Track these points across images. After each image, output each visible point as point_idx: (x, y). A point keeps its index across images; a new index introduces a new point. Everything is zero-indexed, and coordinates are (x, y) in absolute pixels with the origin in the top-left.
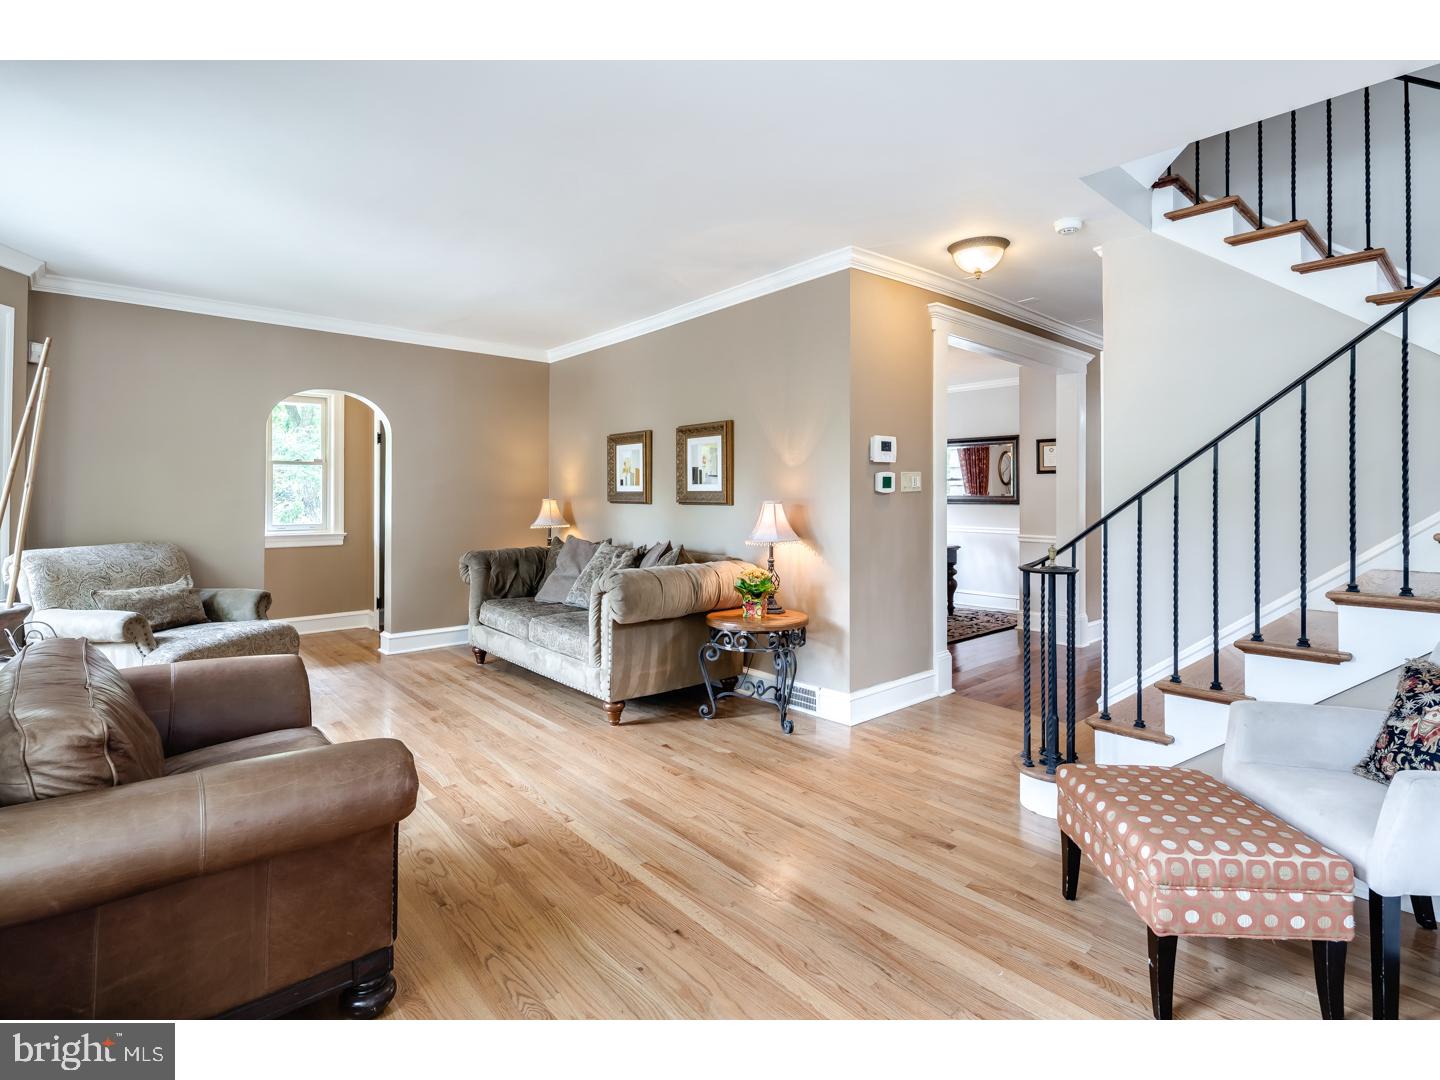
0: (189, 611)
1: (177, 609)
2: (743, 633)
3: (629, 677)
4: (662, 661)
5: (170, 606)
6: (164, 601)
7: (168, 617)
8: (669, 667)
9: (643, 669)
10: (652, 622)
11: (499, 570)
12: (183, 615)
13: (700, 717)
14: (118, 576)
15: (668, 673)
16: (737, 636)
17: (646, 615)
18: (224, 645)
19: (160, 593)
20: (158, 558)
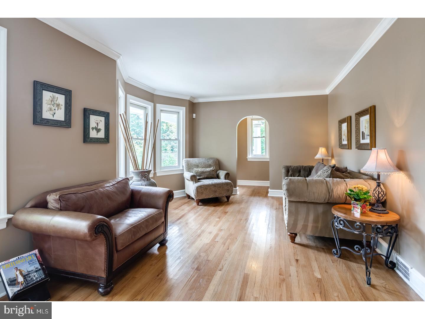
0: (211, 175)
1: (208, 174)
2: (342, 218)
3: (297, 224)
4: (316, 221)
5: (207, 174)
6: (205, 172)
7: (206, 176)
8: (320, 225)
9: (304, 222)
10: (305, 202)
11: (291, 173)
12: (209, 176)
13: (332, 254)
14: (200, 165)
15: (319, 228)
16: (339, 219)
17: (299, 198)
18: (210, 185)
19: (205, 170)
20: (210, 162)
